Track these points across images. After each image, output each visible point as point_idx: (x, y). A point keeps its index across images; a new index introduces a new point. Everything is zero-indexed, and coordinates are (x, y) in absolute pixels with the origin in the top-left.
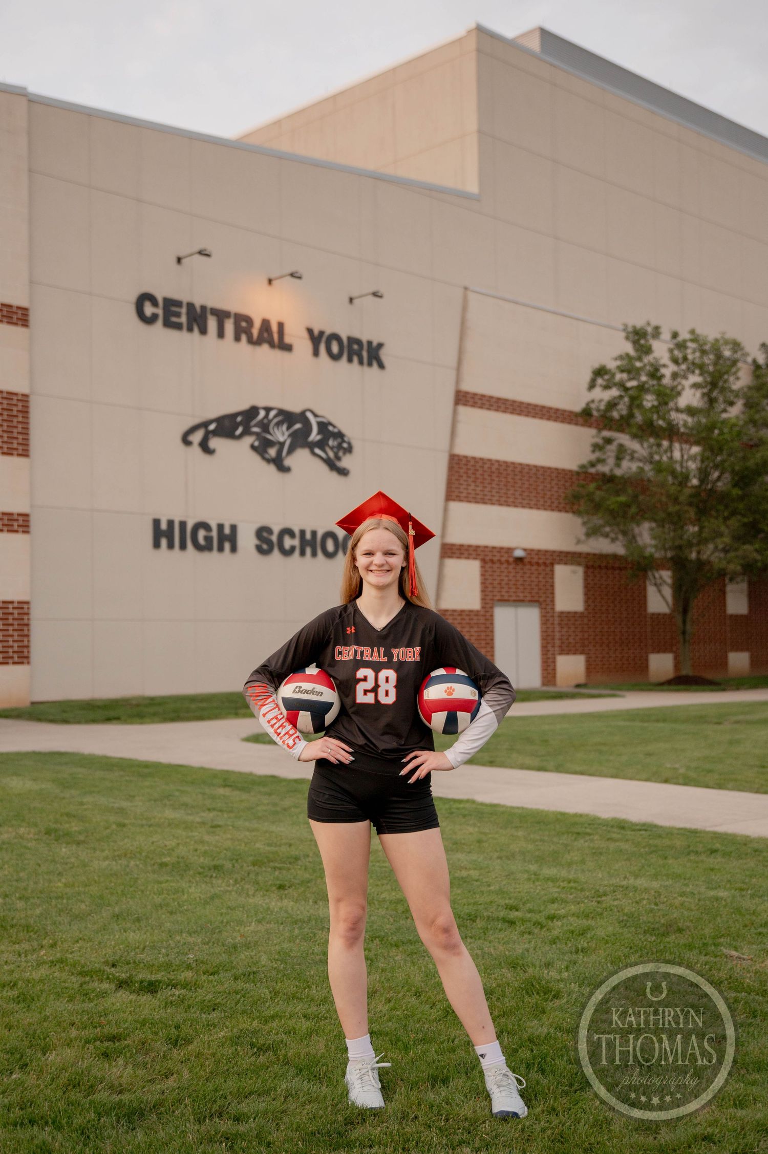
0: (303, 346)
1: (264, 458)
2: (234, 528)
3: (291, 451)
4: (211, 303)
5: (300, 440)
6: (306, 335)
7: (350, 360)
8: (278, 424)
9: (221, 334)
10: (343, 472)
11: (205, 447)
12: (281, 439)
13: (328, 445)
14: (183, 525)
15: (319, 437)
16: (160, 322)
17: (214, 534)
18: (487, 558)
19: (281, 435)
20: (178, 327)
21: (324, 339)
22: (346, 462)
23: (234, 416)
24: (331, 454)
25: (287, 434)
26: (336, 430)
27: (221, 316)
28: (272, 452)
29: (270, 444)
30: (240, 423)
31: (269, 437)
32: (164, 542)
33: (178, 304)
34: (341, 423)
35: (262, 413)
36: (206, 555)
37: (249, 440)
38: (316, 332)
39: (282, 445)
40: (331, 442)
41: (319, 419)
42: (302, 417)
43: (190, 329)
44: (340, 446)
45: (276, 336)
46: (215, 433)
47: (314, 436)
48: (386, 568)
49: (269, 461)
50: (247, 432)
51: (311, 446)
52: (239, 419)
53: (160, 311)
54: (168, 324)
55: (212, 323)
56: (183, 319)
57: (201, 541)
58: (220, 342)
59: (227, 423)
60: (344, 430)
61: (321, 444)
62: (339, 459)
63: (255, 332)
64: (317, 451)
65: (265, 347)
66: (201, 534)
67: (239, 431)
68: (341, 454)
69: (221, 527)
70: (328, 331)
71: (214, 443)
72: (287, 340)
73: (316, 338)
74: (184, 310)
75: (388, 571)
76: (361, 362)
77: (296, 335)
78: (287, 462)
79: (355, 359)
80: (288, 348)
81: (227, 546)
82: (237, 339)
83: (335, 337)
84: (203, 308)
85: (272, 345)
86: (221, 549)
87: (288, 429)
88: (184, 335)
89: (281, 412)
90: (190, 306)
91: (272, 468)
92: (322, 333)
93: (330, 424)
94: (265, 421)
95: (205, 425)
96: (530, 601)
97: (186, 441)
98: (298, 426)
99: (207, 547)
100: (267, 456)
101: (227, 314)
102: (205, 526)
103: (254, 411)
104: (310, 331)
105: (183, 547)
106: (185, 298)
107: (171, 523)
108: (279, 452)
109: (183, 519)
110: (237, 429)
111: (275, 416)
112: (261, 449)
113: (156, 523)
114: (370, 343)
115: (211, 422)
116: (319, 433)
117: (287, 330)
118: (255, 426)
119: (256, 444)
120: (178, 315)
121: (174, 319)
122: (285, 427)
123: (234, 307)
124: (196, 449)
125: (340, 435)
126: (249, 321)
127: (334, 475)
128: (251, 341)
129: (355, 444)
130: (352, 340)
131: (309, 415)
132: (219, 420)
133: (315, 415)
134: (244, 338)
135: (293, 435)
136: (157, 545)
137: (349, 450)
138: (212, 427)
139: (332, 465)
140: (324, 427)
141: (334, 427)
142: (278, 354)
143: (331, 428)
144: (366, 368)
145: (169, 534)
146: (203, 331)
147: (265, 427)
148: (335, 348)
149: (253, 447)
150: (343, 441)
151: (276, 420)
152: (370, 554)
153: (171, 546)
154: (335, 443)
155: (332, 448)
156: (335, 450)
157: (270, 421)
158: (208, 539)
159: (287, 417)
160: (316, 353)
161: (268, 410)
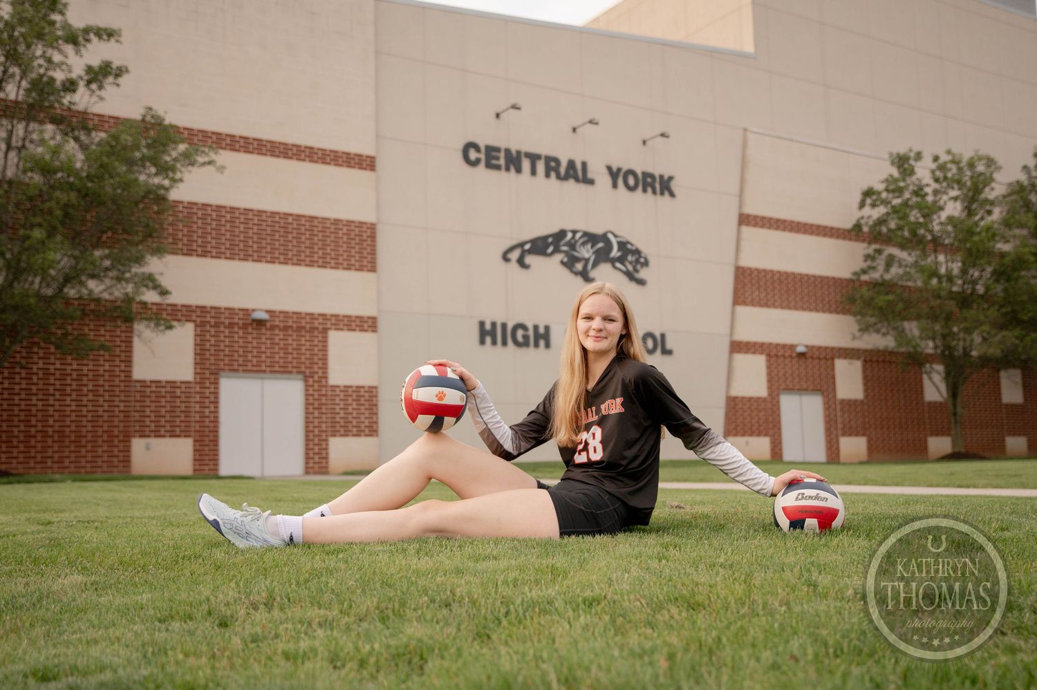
0: (604, 180)
1: (572, 271)
2: (547, 328)
3: (595, 265)
4: (525, 148)
5: (603, 256)
6: (606, 171)
7: (645, 191)
8: (584, 244)
9: (534, 172)
10: (641, 282)
11: (521, 263)
12: (587, 256)
13: (627, 260)
14: (504, 326)
15: (619, 254)
16: (483, 164)
17: (531, 333)
18: (772, 354)
19: (586, 252)
20: (498, 168)
21: (621, 174)
22: (643, 274)
23: (546, 238)
24: (630, 268)
25: (591, 251)
26: (634, 248)
27: (534, 158)
28: (579, 266)
29: (578, 260)
30: (551, 243)
31: (576, 254)
32: (488, 340)
33: (498, 150)
34: (638, 242)
35: (570, 235)
36: (524, 350)
37: (559, 257)
38: (615, 169)
39: (587, 260)
40: (630, 258)
41: (619, 239)
42: (604, 237)
43: (508, 169)
44: (637, 261)
45: (580, 173)
46: (530, 252)
47: (615, 253)
49: (576, 273)
50: (557, 250)
51: (613, 261)
52: (550, 240)
53: (482, 156)
54: (489, 166)
55: (526, 164)
56: (502, 162)
57: (520, 338)
58: (533, 179)
59: (540, 243)
60: (641, 248)
61: (621, 260)
62: (637, 271)
63: (563, 170)
64: (618, 265)
65: (572, 182)
66: (520, 333)
67: (550, 250)
68: (638, 267)
69: (536, 328)
70: (625, 168)
71: (529, 259)
72: (590, 175)
73: (614, 174)
74: (502, 155)
76: (654, 192)
77: (597, 171)
78: (592, 274)
79: (649, 190)
80: (591, 182)
81: (542, 343)
82: (548, 175)
83: (631, 172)
84: (519, 153)
85: (577, 180)
86: (536, 345)
87: (592, 247)
88: (502, 174)
89: (585, 234)
90: (508, 151)
91: (579, 280)
92: (619, 170)
93: (628, 243)
94: (573, 241)
95: (521, 245)
96: (812, 390)
97: (505, 258)
98: (601, 245)
99: (525, 343)
100: (575, 270)
101: (538, 157)
102: (523, 326)
103: (562, 233)
104: (609, 168)
105: (504, 343)
106: (502, 144)
107: (494, 325)
108: (585, 267)
109: (504, 321)
110: (548, 247)
111: (581, 237)
112: (570, 264)
113: (482, 324)
114: (661, 177)
115: (526, 243)
116: (619, 250)
117: (590, 168)
118: (564, 245)
119: (566, 260)
120: (497, 158)
121: (494, 162)
122: (589, 246)
123: (544, 151)
124: (514, 265)
125: (637, 252)
126: (557, 161)
127: (633, 285)
128: (559, 177)
129: (650, 259)
130: (645, 175)
131: (610, 236)
132: (533, 242)
133: (615, 236)
134: (553, 174)
135: (597, 252)
136: (482, 342)
137: (646, 264)
138: (527, 247)
139: (631, 276)
140: (623, 245)
141: (632, 245)
142: (583, 187)
143: (629, 246)
144: (659, 197)
145: (492, 333)
146: (519, 170)
147: (572, 246)
148: (631, 181)
149: (562, 263)
150: (640, 257)
151: (582, 240)
152: (589, 318)
153: (494, 343)
154: (634, 259)
155: (631, 263)
156: (634, 264)
157: (576, 242)
158: (526, 337)
159: (591, 238)
160: (615, 186)
161: (574, 232)
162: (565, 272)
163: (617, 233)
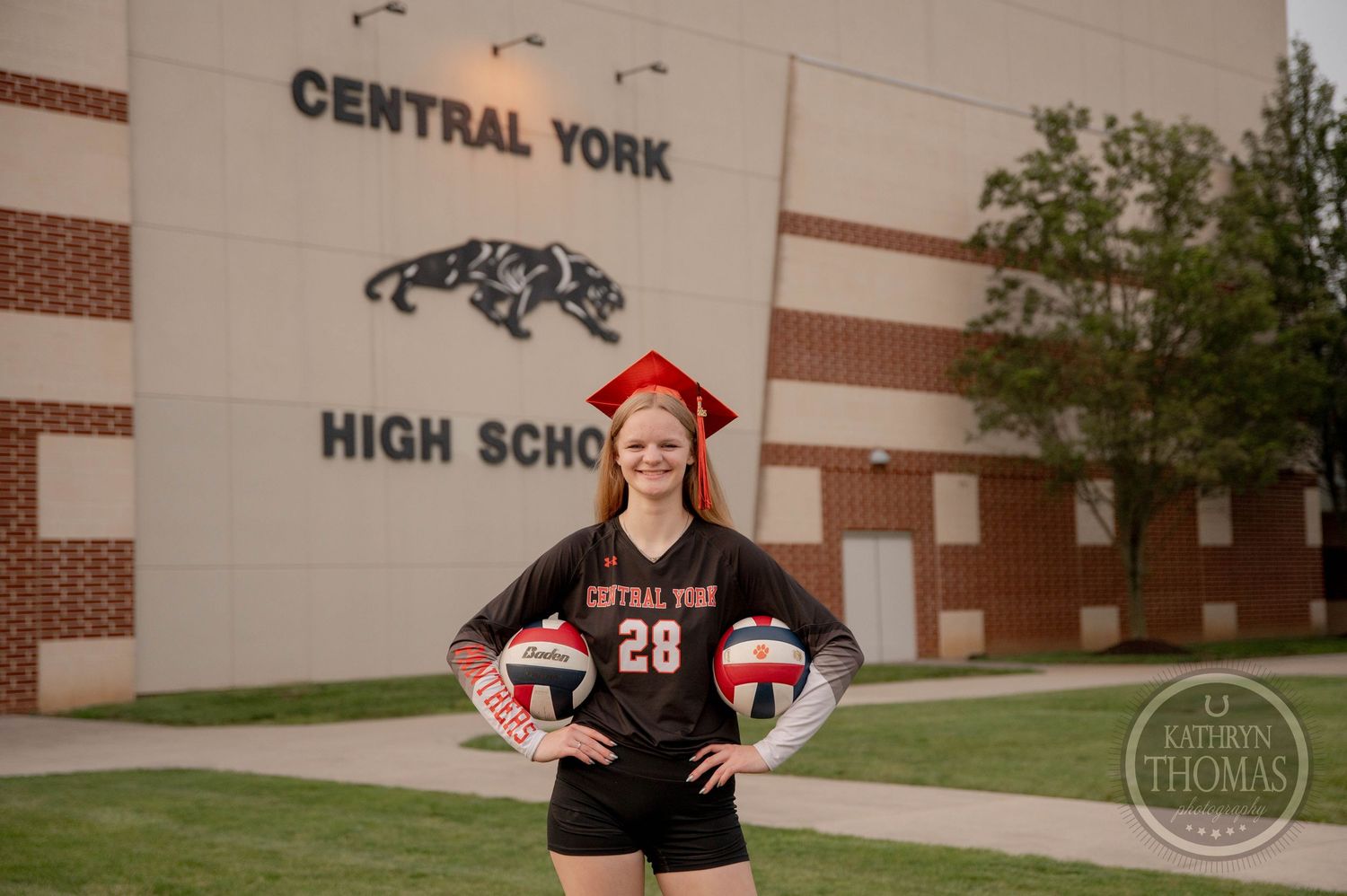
0: (547, 148)
1: (490, 318)
2: (446, 424)
3: (531, 307)
5: (545, 289)
6: (551, 131)
7: (619, 168)
8: (511, 267)
10: (611, 338)
11: (401, 305)
12: (516, 288)
13: (586, 295)
14: (368, 421)
15: (575, 285)
17: (416, 434)
18: (830, 466)
19: (516, 282)
21: (579, 137)
22: (615, 321)
23: (444, 255)
24: (592, 310)
25: (524, 280)
26: (599, 274)
28: (503, 309)
29: (498, 296)
30: (454, 267)
31: (497, 285)
32: (339, 447)
34: (605, 263)
35: (487, 252)
38: (567, 127)
39: (517, 297)
40: (592, 292)
41: (573, 258)
42: (547, 255)
44: (604, 299)
45: (506, 134)
46: (416, 281)
47: (566, 283)
48: (663, 467)
49: (497, 322)
50: (463, 279)
51: (561, 300)
52: (452, 259)
57: (396, 443)
58: (421, 142)
59: (433, 265)
60: (612, 273)
61: (576, 297)
62: (604, 318)
64: (571, 306)
65: (491, 151)
66: (397, 435)
67: (452, 278)
68: (607, 310)
69: (425, 423)
70: (585, 126)
71: (414, 296)
72: (523, 138)
73: (566, 136)
75: (666, 471)
76: (635, 171)
77: (536, 130)
79: (627, 166)
80: (525, 151)
83: (596, 133)
87: (526, 273)
89: (515, 248)
92: (575, 128)
93: (588, 265)
94: (492, 262)
95: (401, 267)
96: (898, 529)
97: (371, 295)
98: (541, 269)
100: (495, 315)
102: (403, 422)
103: (474, 248)
104: (558, 125)
107: (349, 419)
108: (514, 309)
109: (368, 411)
110: (448, 274)
111: (507, 254)
112: (485, 304)
113: (328, 417)
114: (648, 142)
115: (408, 265)
116: (573, 278)
117: (524, 124)
118: (476, 270)
119: (479, 296)
122: (521, 271)
124: (386, 306)
125: (605, 282)
127: (596, 343)
129: (628, 294)
130: (620, 138)
131: (558, 252)
132: (422, 262)
133: (567, 252)
135: (534, 283)
136: (328, 452)
137: (620, 304)
138: (411, 272)
139: (594, 327)
140: (581, 269)
141: (595, 269)
143: (590, 272)
144: (643, 180)
145: (347, 436)
147: (490, 270)
148: (596, 150)
149: (473, 301)
150: (611, 291)
151: (508, 260)
152: (638, 446)
153: (350, 450)
154: (599, 294)
155: (593, 301)
156: (599, 303)
157: (498, 262)
158: (407, 442)
159: (525, 256)
160: (567, 158)
161: (496, 245)
162: (477, 319)
163: (571, 246)
